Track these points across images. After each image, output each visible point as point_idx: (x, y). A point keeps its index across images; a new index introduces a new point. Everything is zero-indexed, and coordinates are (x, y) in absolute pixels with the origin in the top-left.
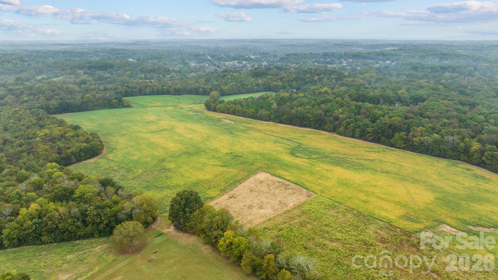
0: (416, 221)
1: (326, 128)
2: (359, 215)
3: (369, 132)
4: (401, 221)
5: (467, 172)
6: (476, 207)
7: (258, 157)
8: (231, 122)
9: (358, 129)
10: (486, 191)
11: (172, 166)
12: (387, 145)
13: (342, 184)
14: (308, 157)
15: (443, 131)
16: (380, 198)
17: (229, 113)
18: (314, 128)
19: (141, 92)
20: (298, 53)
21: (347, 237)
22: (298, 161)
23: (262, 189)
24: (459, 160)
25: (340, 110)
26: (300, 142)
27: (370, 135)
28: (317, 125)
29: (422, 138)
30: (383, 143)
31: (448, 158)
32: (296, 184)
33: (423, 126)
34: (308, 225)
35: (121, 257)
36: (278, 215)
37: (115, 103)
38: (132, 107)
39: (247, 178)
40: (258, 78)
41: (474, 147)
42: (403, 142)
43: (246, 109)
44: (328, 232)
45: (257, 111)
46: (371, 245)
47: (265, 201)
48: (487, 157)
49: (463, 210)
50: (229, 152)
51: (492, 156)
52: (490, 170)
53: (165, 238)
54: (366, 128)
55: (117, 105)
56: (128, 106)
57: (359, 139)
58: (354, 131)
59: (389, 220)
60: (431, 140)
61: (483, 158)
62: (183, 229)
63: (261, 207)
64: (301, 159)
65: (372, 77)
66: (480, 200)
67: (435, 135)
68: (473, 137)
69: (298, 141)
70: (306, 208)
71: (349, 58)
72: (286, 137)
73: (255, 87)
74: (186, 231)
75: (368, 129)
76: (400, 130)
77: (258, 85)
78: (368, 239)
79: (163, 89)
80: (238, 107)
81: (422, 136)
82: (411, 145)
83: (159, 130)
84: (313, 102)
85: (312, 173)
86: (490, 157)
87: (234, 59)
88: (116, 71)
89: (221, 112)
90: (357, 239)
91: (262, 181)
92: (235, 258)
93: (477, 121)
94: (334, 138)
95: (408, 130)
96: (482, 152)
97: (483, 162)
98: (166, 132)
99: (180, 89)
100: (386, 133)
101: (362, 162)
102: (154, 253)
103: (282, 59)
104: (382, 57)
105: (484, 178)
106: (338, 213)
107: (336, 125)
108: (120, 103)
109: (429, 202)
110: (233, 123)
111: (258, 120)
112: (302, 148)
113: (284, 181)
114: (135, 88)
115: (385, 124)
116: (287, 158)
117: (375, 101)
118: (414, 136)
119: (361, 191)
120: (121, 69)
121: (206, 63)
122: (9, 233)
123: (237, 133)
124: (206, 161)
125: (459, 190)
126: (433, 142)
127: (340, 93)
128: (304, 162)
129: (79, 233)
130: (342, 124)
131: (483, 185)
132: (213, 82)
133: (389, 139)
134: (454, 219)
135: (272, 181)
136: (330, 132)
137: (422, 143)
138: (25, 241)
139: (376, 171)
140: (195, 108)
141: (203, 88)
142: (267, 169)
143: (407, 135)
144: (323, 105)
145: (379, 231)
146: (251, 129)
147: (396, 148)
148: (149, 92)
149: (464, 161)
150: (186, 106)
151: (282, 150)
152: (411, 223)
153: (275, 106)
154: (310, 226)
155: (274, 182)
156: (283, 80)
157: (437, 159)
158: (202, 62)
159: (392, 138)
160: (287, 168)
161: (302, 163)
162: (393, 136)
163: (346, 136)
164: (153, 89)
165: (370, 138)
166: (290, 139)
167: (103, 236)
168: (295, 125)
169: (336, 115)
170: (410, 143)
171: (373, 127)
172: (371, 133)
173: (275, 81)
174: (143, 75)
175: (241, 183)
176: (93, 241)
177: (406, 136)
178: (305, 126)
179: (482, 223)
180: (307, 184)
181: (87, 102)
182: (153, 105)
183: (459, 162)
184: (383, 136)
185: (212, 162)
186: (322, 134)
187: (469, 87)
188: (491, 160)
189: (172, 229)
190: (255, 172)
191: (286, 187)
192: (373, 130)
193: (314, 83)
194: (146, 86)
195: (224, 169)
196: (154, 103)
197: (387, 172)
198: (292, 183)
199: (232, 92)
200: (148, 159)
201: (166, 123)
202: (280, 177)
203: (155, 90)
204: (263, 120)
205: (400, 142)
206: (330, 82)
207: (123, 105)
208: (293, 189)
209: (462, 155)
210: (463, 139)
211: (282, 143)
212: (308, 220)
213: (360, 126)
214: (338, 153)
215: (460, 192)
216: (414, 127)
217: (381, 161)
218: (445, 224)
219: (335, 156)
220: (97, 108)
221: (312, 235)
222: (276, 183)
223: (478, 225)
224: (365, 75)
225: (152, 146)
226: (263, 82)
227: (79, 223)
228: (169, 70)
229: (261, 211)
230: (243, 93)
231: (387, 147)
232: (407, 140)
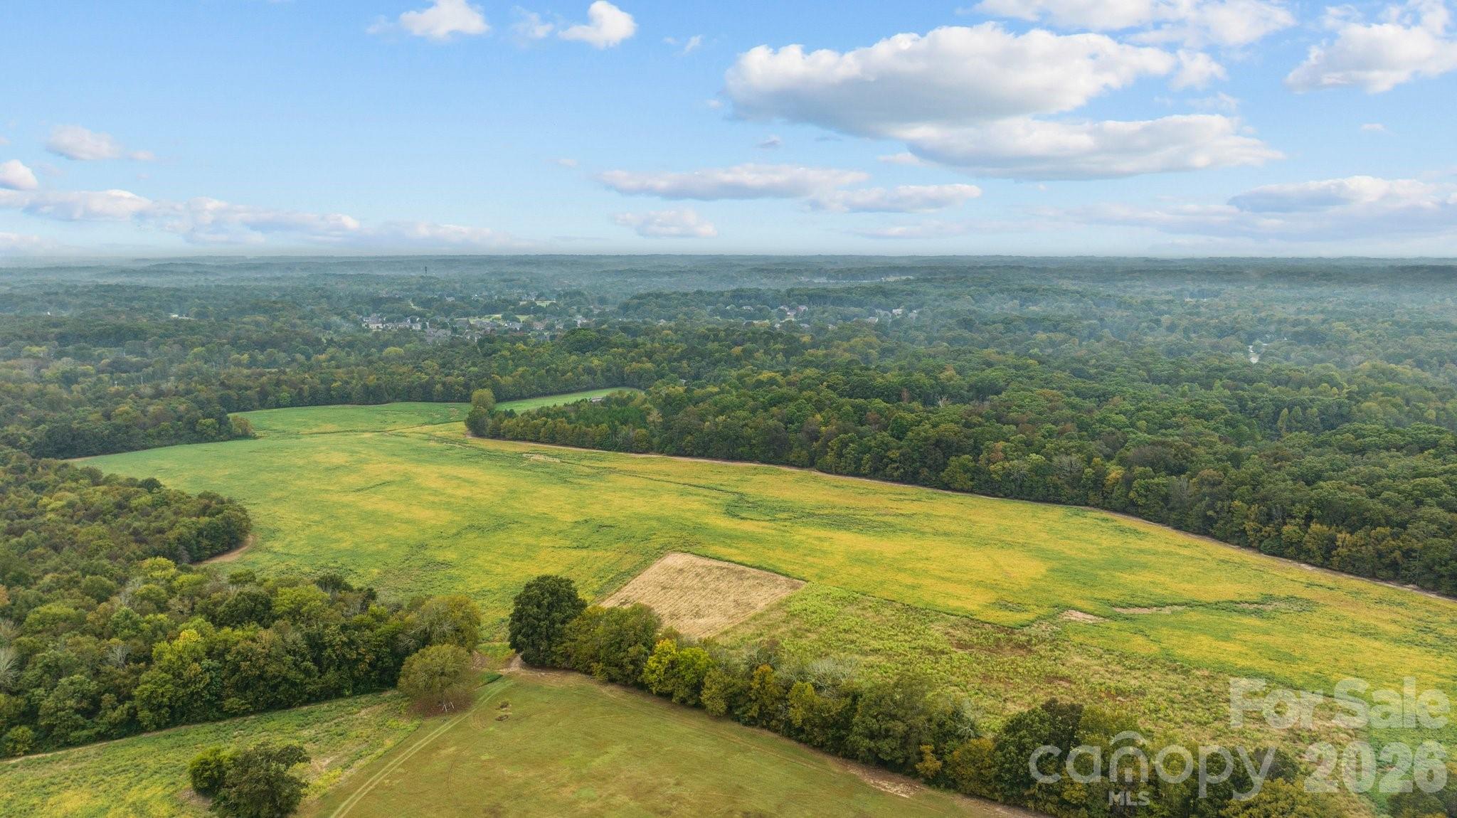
0: (1019, 608)
1: (792, 458)
2: (908, 608)
3: (893, 461)
4: (990, 612)
5: (1103, 524)
6: (1126, 578)
7: (654, 524)
8: (550, 459)
9: (867, 456)
10: (1141, 551)
11: (451, 555)
12: (936, 487)
13: (858, 560)
14: (768, 518)
15: (1048, 446)
16: (943, 579)
17: (537, 441)
18: (763, 462)
19: (266, 400)
20: (666, 292)
21: (894, 645)
22: (748, 526)
23: (687, 583)
24: (1087, 505)
25: (818, 417)
26: (740, 490)
27: (895, 465)
28: (772, 454)
29: (1007, 465)
30: (925, 483)
31: (1064, 503)
32: (758, 568)
33: (1007, 440)
34: (809, 634)
35: (430, 722)
36: (742, 623)
37: (208, 427)
38: (255, 438)
39: (644, 565)
40: (588, 354)
41: (1113, 475)
42: (969, 475)
43: (584, 428)
44: (852, 642)
45: (615, 432)
46: (942, 652)
47: (703, 603)
48: (1137, 491)
49: (1102, 584)
50: (581, 519)
51: (1147, 489)
52: (1146, 519)
53: (510, 683)
54: (886, 451)
55: (213, 434)
56: (245, 435)
57: (870, 478)
58: (858, 462)
59: (967, 612)
60: (1028, 466)
61: (1132, 494)
62: (548, 661)
63: (698, 615)
64: (756, 523)
65: (871, 346)
66: (1131, 567)
67: (1034, 456)
68: (1108, 458)
69: (735, 490)
70: (796, 606)
71: (801, 303)
72: (703, 482)
73: (585, 378)
74: (553, 667)
75: (889, 453)
76: (960, 451)
77: (590, 371)
78: (933, 644)
79: (329, 390)
80: (562, 422)
81: (1006, 459)
82: (987, 482)
83: (372, 484)
84: (751, 403)
85: (787, 546)
86: (1143, 491)
87: (490, 309)
88: (156, 346)
89: (515, 439)
90: (913, 645)
91: (681, 570)
92: (687, 690)
93: (1114, 426)
94: (815, 479)
95: (976, 451)
96: (1128, 482)
97: (1133, 503)
98: (393, 488)
99: (379, 386)
100: (931, 459)
101: (886, 519)
102: (502, 707)
103: (625, 308)
104: (883, 300)
105: (1136, 532)
106: (864, 609)
107: (815, 451)
108: (223, 427)
109: (1039, 577)
110: (558, 461)
111: (620, 450)
112: (748, 502)
113: (732, 566)
114: (247, 388)
115: (926, 439)
116: (725, 523)
117: (891, 394)
118: (989, 461)
119: (899, 570)
120: (170, 341)
121: (413, 321)
122: (152, 692)
123: (581, 481)
124: (531, 541)
125: (1092, 553)
126: (1031, 471)
127: (808, 381)
128: (763, 527)
129: (309, 688)
130: (828, 447)
131: (1134, 543)
132: (463, 367)
133: (938, 473)
134: (1087, 599)
135: (703, 567)
136: (802, 466)
137: (1009, 475)
138: (183, 715)
139: (923, 533)
140: (438, 434)
141: (444, 384)
142: (686, 546)
143: (976, 461)
144: (774, 408)
145: (950, 630)
146: (612, 471)
147: (955, 490)
148: (289, 399)
149: (1096, 506)
150: (411, 430)
151: (705, 507)
152: (1010, 613)
153: (655, 416)
154: (814, 636)
155: (710, 570)
156: (656, 357)
157: (1043, 506)
158: (400, 320)
159: (943, 471)
160: (729, 541)
161: (761, 530)
162: (946, 465)
163: (841, 474)
164: (301, 389)
165: (895, 474)
166: (714, 486)
167: (362, 693)
168: (716, 458)
169: (813, 427)
170: (983, 477)
171: (899, 448)
172: (896, 462)
173: (633, 359)
174: (246, 356)
175: (634, 577)
176: (342, 702)
177: (973, 464)
178: (741, 458)
179: (1137, 601)
180: (784, 567)
181: (127, 427)
182: (315, 430)
183: (1088, 508)
184: (924, 466)
185: (546, 541)
186: (785, 473)
187: (1093, 361)
188: (1146, 496)
189: (516, 667)
190: (661, 552)
191: (740, 576)
192: (901, 455)
193: (735, 362)
194: (278, 383)
195: (584, 553)
196: (317, 425)
197: (946, 534)
198: (751, 566)
199: (524, 392)
200: (381, 546)
201: (381, 467)
202: (719, 559)
203: (306, 394)
204: (631, 452)
205: (962, 478)
206: (772, 360)
207: (229, 432)
208: (755, 578)
209: (1091, 494)
210: (1089, 461)
211: (699, 495)
212: (807, 626)
213: (870, 449)
214: (834, 507)
215: (1095, 557)
216: (988, 443)
217: (928, 516)
218: (1073, 609)
219: (826, 512)
220: (157, 442)
221: (823, 649)
222: (715, 570)
223: (1130, 605)
224: (853, 342)
225: (370, 517)
226: (605, 364)
227: (309, 664)
228: (319, 341)
229: (701, 621)
230: (551, 394)
231: (935, 491)
232: (977, 472)
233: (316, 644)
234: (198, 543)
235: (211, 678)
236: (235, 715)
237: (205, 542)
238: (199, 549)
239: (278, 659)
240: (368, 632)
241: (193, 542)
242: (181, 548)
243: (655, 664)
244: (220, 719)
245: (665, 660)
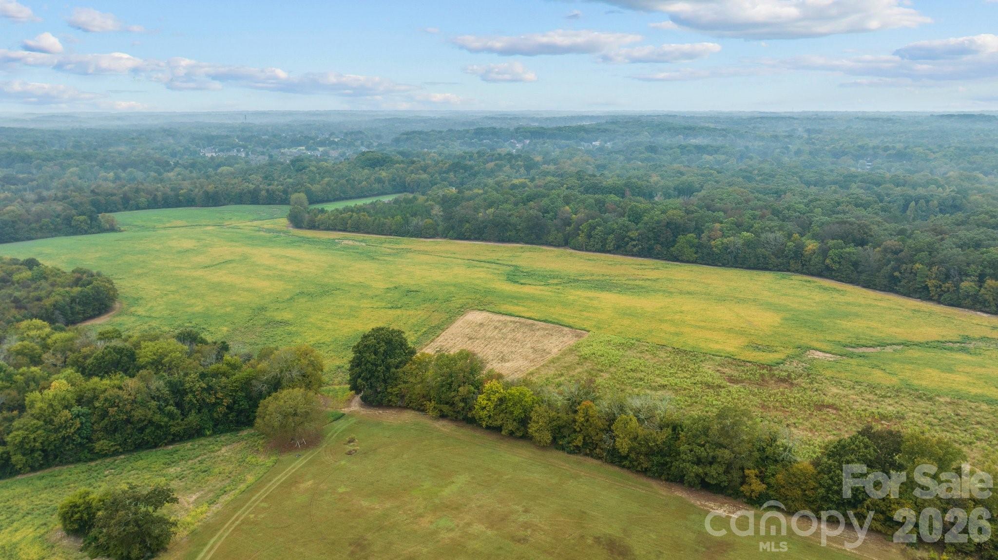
0: (769, 349)
1: (550, 239)
2: (678, 351)
3: (632, 239)
4: (747, 353)
5: (808, 284)
6: (845, 324)
7: (452, 289)
8: (358, 243)
9: (612, 236)
10: (848, 304)
11: (287, 316)
12: (666, 260)
13: (625, 314)
14: (543, 283)
15: (756, 226)
16: (699, 327)
17: (345, 230)
18: (527, 243)
19: (128, 203)
20: (426, 130)
21: (678, 381)
22: (526, 290)
23: (489, 334)
24: (788, 270)
25: (567, 208)
26: (513, 263)
27: (634, 243)
28: (534, 236)
29: (725, 240)
30: (658, 256)
31: (770, 270)
32: (545, 321)
33: (721, 223)
34: (602, 374)
35: (285, 457)
36: (543, 366)
37: (81, 222)
38: (120, 231)
39: (450, 320)
40: (377, 169)
41: (810, 247)
42: (694, 249)
43: (382, 219)
44: (641, 379)
45: (407, 222)
46: (719, 386)
47: (506, 350)
48: (832, 259)
49: (828, 329)
50: (391, 286)
51: (841, 257)
52: (838, 281)
53: (352, 421)
54: (627, 232)
55: (86, 228)
56: (112, 229)
57: (614, 254)
58: (604, 241)
59: (728, 353)
60: (741, 241)
61: (828, 261)
62: (385, 401)
63: (503, 360)
64: (534, 287)
65: (588, 163)
66: (846, 316)
67: (745, 234)
68: (802, 235)
69: (510, 263)
70: (586, 351)
71: (526, 138)
72: (483, 258)
73: (376, 186)
74: (389, 406)
75: (629, 234)
76: (685, 231)
77: (379, 181)
78: (711, 380)
79: (177, 195)
80: (364, 216)
81: (723, 236)
82: (708, 254)
83: (216, 262)
84: (513, 199)
85: (565, 304)
86: (837, 259)
87: (295, 143)
89: (328, 229)
90: (693, 381)
91: (481, 324)
92: (515, 423)
93: (799, 212)
94: (571, 255)
95: (698, 230)
96: (824, 252)
97: (828, 268)
98: (234, 265)
99: (217, 193)
100: (663, 238)
101: (637, 282)
102: (350, 442)
103: (397, 141)
104: (585, 135)
105: (835, 289)
106: (642, 352)
107: (568, 233)
108: (94, 223)
109: (776, 324)
110: (364, 244)
111: (412, 236)
112: (522, 272)
113: (523, 320)
114: (112, 195)
115: (658, 222)
116: (509, 288)
117: (619, 192)
118: (710, 238)
119: (661, 321)
120: (51, 164)
121: (238, 151)
122: (24, 438)
123: (386, 258)
124: (353, 303)
125: (811, 306)
126: (743, 245)
127: (552, 184)
128: (540, 290)
129: (173, 430)
130: (580, 230)
131: (842, 299)
132: (281, 179)
133: (669, 248)
134: (822, 341)
135: (499, 321)
136: (558, 246)
137: (726, 248)
138: (56, 457)
139: (671, 293)
140: (266, 226)
141: (268, 191)
142: (481, 306)
143: (699, 238)
144: (531, 203)
145: (719, 368)
146: (409, 251)
147: (682, 261)
148: (147, 203)
149: (797, 271)
150: (244, 224)
151: (491, 276)
152: (764, 354)
153: (437, 210)
154: (607, 376)
155: (505, 324)
156: (429, 170)
157: (755, 272)
158: (228, 150)
159: (673, 246)
160: (516, 301)
161: (539, 292)
162: (675, 242)
163: (590, 251)
164: (156, 195)
165: (635, 250)
166: (492, 261)
167: (222, 433)
168: (489, 240)
169: (566, 215)
170: (705, 251)
171: (637, 230)
172: (634, 240)
173: (412, 172)
174: (112, 174)
175: (443, 330)
176: (203, 441)
177: (697, 240)
178: (509, 241)
179: (863, 342)
180: (566, 320)
181: (13, 222)
182: (168, 225)
183: (789, 273)
184: (658, 243)
185: (365, 303)
186: (546, 251)
187: (756, 172)
188: (839, 263)
189: (355, 406)
190: (462, 310)
191: (531, 327)
192: (639, 234)
193: (491, 173)
194: (137, 191)
195: (399, 312)
196: (169, 221)
197: (689, 293)
198: (539, 320)
199: (330, 196)
200: (228, 309)
201: (222, 250)
202: (511, 315)
203: (160, 198)
204: (421, 237)
205: (689, 252)
206: (516, 172)
207: (99, 227)
208: (543, 329)
209: (792, 262)
210: (790, 236)
211: (483, 267)
212: (599, 367)
213: (613, 231)
214: (592, 275)
215: (814, 308)
216: (707, 224)
217: (670, 280)
218: (813, 349)
219: (588, 278)
220: (39, 234)
221: (618, 386)
222: (509, 324)
223: (859, 346)
224: (574, 160)
225: (217, 287)
226: (391, 176)
227: (172, 408)
228: (168, 163)
229: (507, 365)
230: (351, 198)
231: (667, 262)
232: (699, 247)
233: (178, 391)
234: (72, 308)
235: (82, 423)
236: (105, 456)
237: (78, 308)
238: (72, 313)
239: (143, 404)
240: (224, 379)
241: (67, 307)
242: (57, 312)
243: (485, 402)
244: (92, 460)
245: (494, 398)
